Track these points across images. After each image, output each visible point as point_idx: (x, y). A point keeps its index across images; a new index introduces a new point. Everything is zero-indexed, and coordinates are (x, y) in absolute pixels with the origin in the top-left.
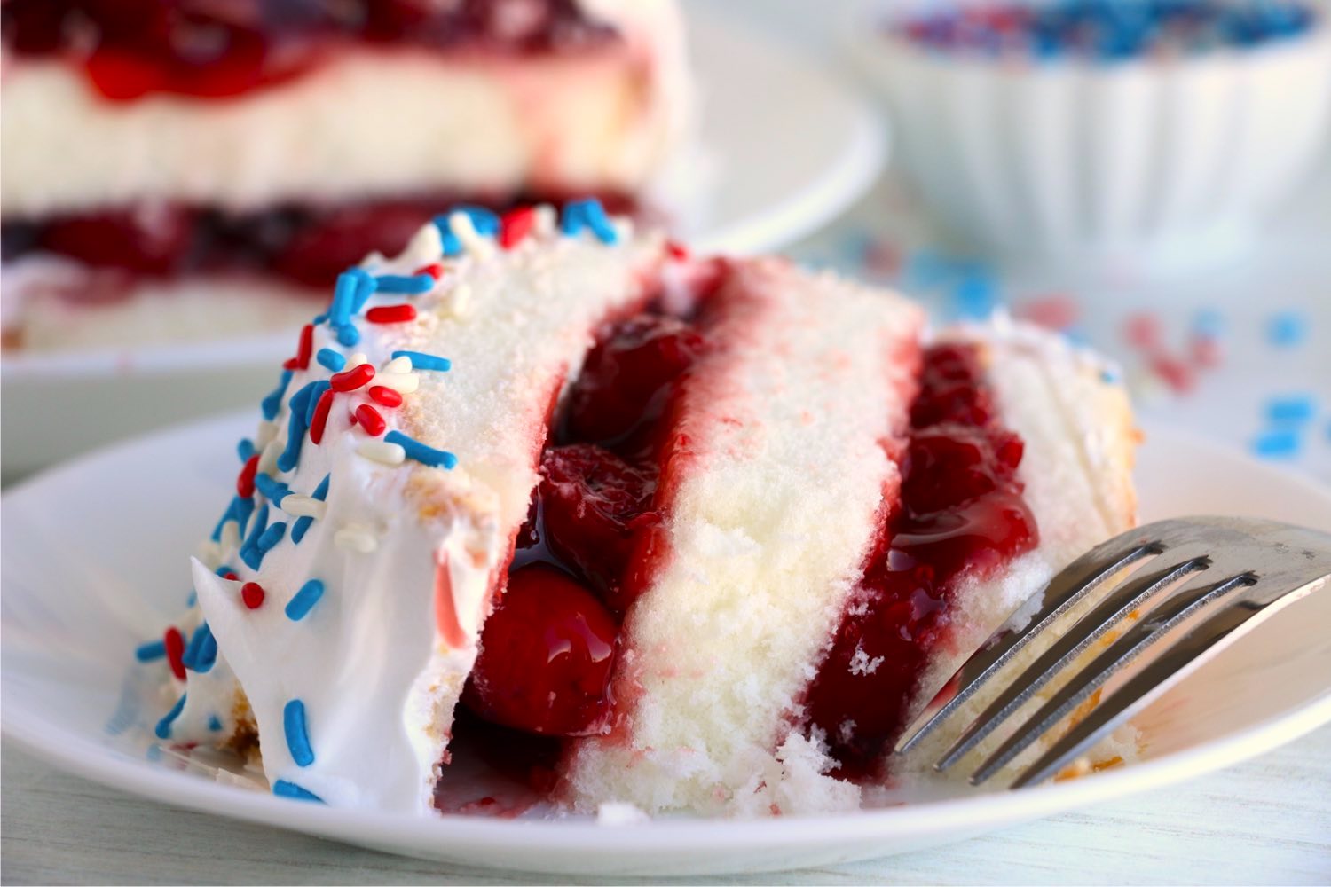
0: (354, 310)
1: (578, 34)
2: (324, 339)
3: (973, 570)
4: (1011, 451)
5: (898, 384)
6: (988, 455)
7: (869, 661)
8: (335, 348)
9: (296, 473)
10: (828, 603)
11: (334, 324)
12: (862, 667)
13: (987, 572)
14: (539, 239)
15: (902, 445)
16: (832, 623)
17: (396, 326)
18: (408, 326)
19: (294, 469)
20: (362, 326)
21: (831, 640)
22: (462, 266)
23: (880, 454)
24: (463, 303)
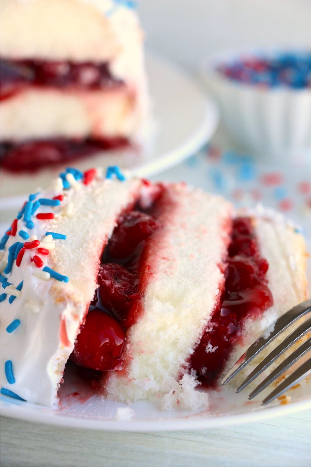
0: (32, 214)
1: (110, 83)
2: (21, 226)
3: (250, 316)
4: (264, 267)
5: (224, 239)
6: (256, 269)
7: (213, 348)
8: (25, 230)
9: (11, 274)
10: (199, 328)
11: (25, 220)
12: (210, 350)
13: (255, 317)
14: (98, 180)
15: (225, 266)
16: (200, 334)
17: (47, 220)
18: (51, 221)
19: (10, 273)
20: (35, 221)
21: (199, 340)
22: (70, 193)
23: (218, 271)
24: (71, 210)
